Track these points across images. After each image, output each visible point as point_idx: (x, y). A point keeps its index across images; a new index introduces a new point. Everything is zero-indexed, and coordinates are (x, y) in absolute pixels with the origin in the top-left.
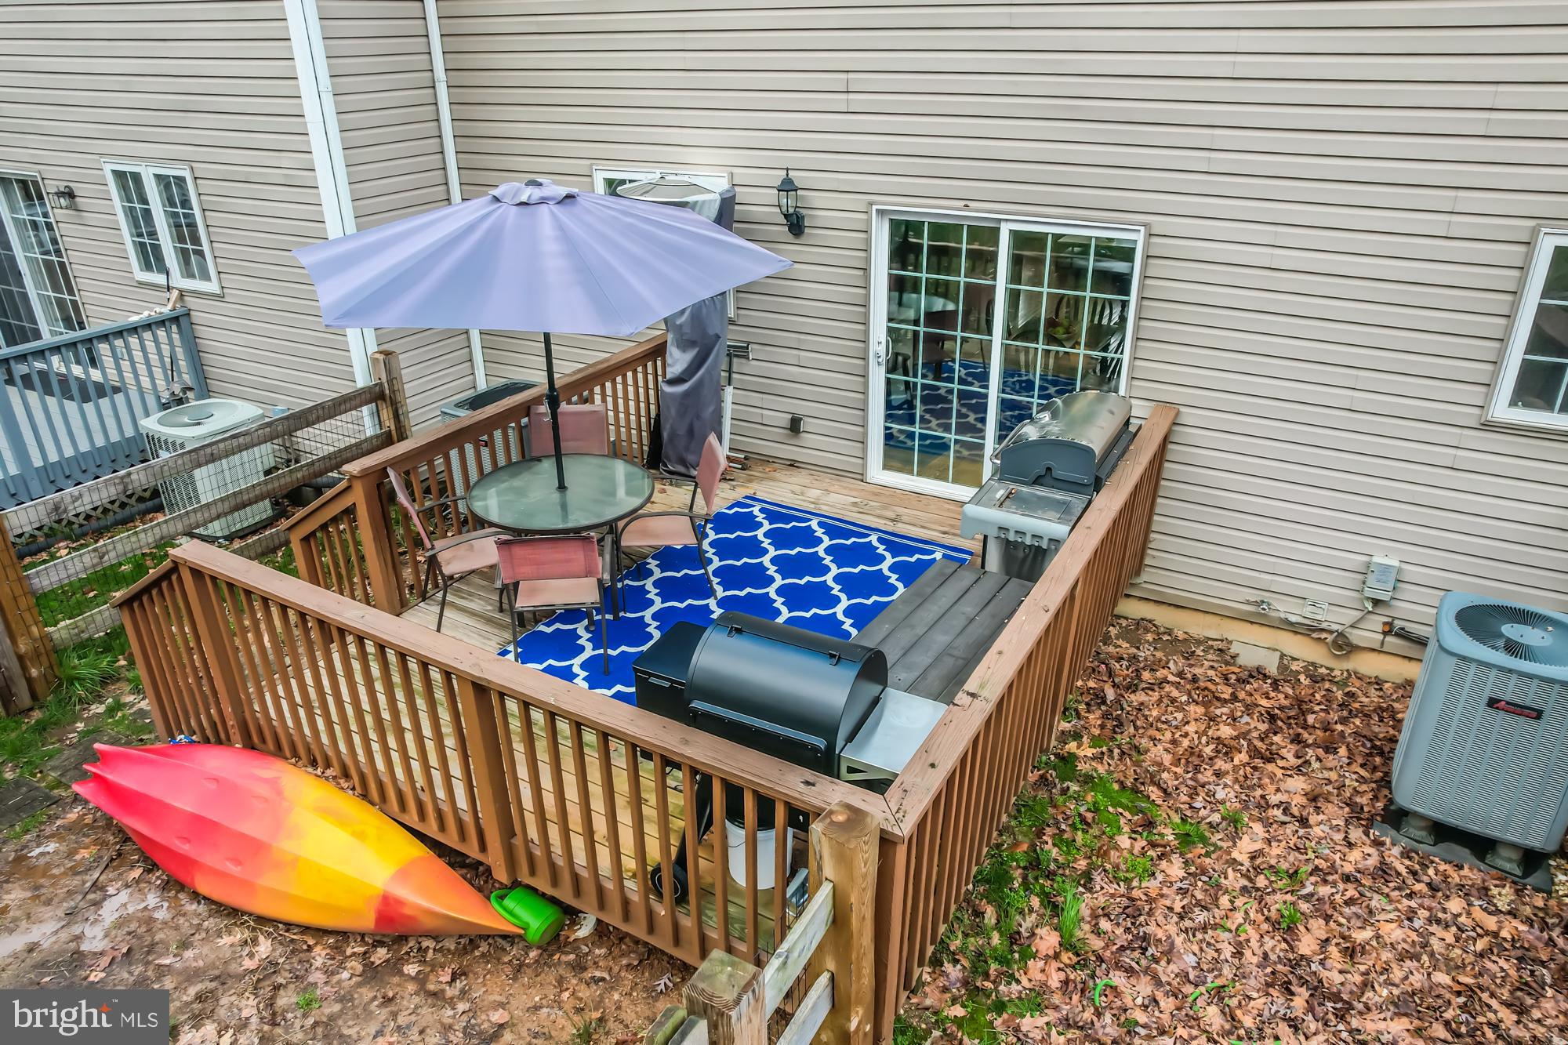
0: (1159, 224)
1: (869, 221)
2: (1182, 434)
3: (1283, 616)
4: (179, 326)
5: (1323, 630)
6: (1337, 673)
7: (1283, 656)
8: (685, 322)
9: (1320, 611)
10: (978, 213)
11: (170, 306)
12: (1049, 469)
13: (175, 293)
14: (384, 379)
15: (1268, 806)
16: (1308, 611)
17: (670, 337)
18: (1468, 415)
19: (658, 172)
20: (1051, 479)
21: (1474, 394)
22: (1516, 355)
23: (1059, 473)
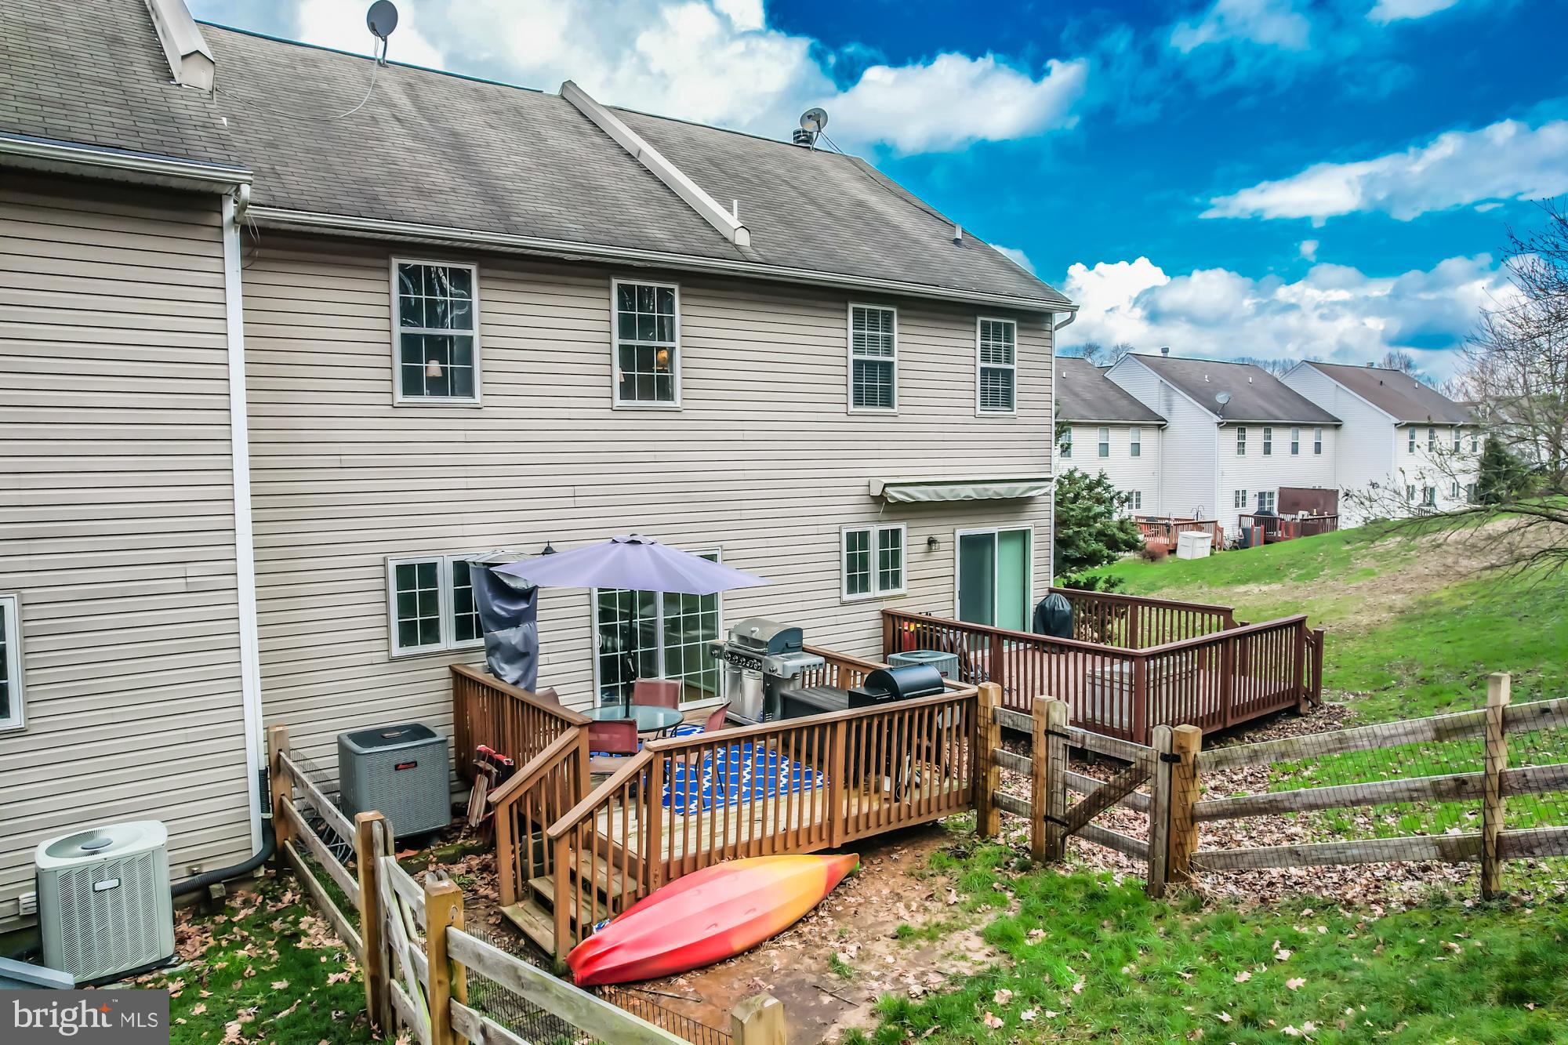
0: (727, 545)
8: (520, 641)
12: (786, 644)
18: (837, 602)
19: (445, 555)
20: (787, 648)
21: (836, 593)
22: (845, 574)
23: (790, 645)
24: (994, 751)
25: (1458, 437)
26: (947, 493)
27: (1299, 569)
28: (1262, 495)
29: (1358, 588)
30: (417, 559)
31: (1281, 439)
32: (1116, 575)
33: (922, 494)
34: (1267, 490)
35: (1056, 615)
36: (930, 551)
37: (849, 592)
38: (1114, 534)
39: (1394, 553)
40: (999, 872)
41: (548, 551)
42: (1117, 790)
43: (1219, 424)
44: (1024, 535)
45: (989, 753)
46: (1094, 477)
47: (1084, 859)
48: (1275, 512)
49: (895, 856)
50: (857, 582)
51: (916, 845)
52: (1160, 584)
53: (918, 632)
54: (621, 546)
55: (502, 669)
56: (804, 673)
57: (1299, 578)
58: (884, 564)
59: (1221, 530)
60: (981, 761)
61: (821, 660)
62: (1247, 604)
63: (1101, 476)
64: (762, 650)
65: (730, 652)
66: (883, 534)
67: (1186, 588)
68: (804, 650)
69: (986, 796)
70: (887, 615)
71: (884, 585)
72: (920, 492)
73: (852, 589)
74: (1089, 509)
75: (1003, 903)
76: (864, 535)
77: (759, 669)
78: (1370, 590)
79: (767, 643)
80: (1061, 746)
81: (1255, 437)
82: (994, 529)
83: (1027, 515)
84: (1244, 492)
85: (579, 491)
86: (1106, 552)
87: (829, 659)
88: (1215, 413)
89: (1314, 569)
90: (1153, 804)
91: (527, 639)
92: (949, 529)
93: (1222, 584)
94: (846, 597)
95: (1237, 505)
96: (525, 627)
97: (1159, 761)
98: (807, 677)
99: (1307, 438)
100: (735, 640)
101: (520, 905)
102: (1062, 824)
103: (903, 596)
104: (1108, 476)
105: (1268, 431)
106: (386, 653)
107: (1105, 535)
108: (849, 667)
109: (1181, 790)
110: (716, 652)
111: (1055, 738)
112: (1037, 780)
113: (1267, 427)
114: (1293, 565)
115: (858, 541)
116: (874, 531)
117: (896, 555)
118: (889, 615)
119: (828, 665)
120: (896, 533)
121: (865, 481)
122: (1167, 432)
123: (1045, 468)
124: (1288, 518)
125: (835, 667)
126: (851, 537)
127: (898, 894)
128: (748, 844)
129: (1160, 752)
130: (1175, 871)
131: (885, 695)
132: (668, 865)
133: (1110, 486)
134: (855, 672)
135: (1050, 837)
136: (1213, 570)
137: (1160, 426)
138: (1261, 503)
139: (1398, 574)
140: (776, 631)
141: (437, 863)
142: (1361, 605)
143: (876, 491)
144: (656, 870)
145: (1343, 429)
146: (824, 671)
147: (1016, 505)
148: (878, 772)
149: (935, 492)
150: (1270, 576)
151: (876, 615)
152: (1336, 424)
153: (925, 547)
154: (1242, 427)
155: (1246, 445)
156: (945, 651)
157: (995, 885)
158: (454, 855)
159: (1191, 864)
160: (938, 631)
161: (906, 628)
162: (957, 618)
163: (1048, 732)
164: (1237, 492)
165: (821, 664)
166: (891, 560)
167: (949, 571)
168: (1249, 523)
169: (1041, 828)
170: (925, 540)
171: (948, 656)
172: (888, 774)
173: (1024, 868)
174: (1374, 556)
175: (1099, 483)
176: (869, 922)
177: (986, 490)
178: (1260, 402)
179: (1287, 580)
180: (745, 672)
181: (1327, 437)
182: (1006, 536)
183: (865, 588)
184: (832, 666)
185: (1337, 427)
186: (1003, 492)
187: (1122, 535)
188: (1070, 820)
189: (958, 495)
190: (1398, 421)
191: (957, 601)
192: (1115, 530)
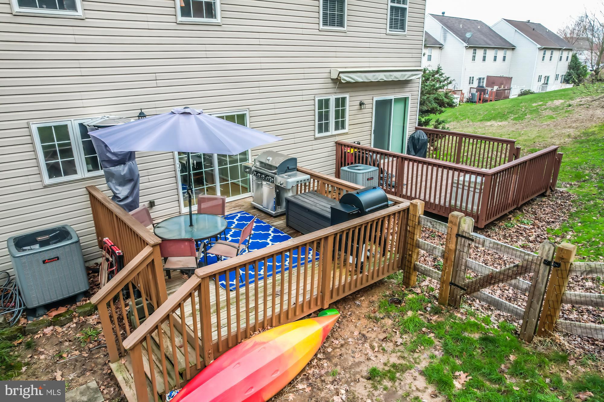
12: (288, 167)
18: (312, 138)
19: (72, 120)
20: (288, 170)
21: (312, 133)
22: (317, 123)
23: (290, 167)
24: (417, 240)
25: (562, 54)
26: (371, 77)
27: (514, 114)
28: (480, 79)
29: (548, 125)
30: (52, 123)
31: (490, 54)
32: (441, 119)
33: (359, 78)
34: (482, 77)
35: (420, 141)
36: (361, 109)
38: (443, 99)
39: (561, 108)
40: (422, 315)
41: (142, 115)
42: (505, 276)
43: (466, 47)
44: (405, 100)
45: (415, 241)
46: (435, 69)
47: (470, 304)
48: (484, 85)
49: (358, 302)
50: (323, 127)
51: (369, 293)
52: (449, 120)
53: (355, 154)
54: (177, 116)
55: (117, 189)
56: (297, 185)
57: (515, 119)
58: (337, 117)
59: (463, 94)
60: (409, 245)
61: (308, 177)
62: (494, 132)
63: (439, 68)
64: (274, 171)
65: (256, 171)
66: (337, 100)
67: (462, 122)
68: (298, 170)
69: (411, 265)
70: (338, 144)
71: (337, 128)
72: (359, 77)
73: (320, 131)
74: (434, 85)
75: (430, 343)
76: (327, 101)
77: (273, 182)
78: (555, 126)
79: (277, 168)
80: (467, 245)
81: (480, 53)
82: (392, 97)
83: (407, 89)
84: (473, 77)
85: (159, 76)
86: (439, 108)
87: (312, 176)
88: (465, 42)
89: (522, 114)
90: (532, 289)
91: (131, 171)
92: (371, 97)
93: (478, 121)
94: (318, 135)
95: (470, 83)
96: (129, 163)
97: (542, 264)
98: (299, 188)
99: (500, 54)
100: (258, 164)
101: (123, 361)
102: (462, 288)
103: (346, 134)
104: (442, 68)
105: (485, 51)
106: (40, 183)
107: (438, 100)
108: (325, 182)
109: (558, 284)
110: (248, 170)
111: (463, 239)
112: (447, 262)
113: (485, 48)
114: (511, 113)
115: (324, 104)
116: (332, 98)
117: (343, 111)
118: (339, 144)
119: (312, 180)
120: (344, 99)
121: (328, 70)
122: (443, 50)
123: (418, 64)
124: (489, 89)
125: (316, 181)
126: (320, 101)
127: (364, 335)
128: (271, 319)
129: (544, 258)
130: (543, 330)
131: (355, 210)
132: (217, 344)
133: (442, 74)
134: (328, 185)
135: (452, 294)
136: (472, 114)
137: (440, 47)
138: (479, 83)
139: (566, 118)
140: (282, 160)
141: (79, 317)
142: (553, 134)
143: (334, 76)
144: (208, 350)
145: (515, 51)
146: (310, 183)
147: (403, 84)
148: (346, 252)
149: (365, 77)
150: (501, 117)
151: (333, 144)
152: (513, 48)
153: (358, 107)
154: (475, 48)
155: (476, 57)
156: (370, 165)
157: (424, 329)
158: (90, 310)
159: (556, 327)
160: (367, 154)
161: (349, 151)
162: (372, 146)
163: (458, 235)
164: (470, 78)
165: (308, 180)
166: (340, 114)
167: (369, 120)
168: (474, 91)
169: (446, 289)
170: (358, 103)
171: (373, 168)
172: (351, 254)
173: (436, 311)
174: (551, 109)
175: (437, 72)
176: (350, 363)
177: (391, 75)
178: (482, 37)
179: (509, 120)
180: (264, 183)
181: (509, 53)
182: (397, 100)
183: (327, 130)
184: (314, 180)
185: (513, 49)
186: (398, 77)
187: (446, 100)
188: (468, 287)
189: (377, 78)
190: (540, 46)
191: (373, 135)
192: (443, 97)
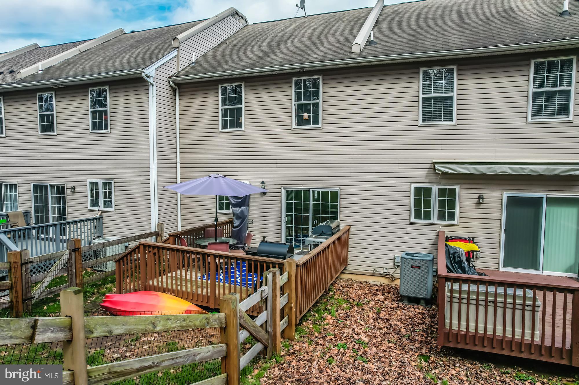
0: (342, 188)
1: (281, 190)
2: (351, 232)
3: (379, 273)
4: (99, 221)
5: (388, 275)
6: (393, 285)
7: (381, 283)
8: (239, 213)
9: (387, 270)
10: (305, 187)
11: (99, 215)
12: (323, 232)
13: (100, 212)
14: (160, 230)
15: (376, 301)
16: (385, 271)
17: (234, 218)
18: (407, 222)
20: (323, 234)
21: (407, 217)
22: (413, 208)
23: (325, 232)
36: (480, 203)
37: (415, 218)
41: (263, 183)
50: (422, 214)
58: (441, 207)
66: (442, 191)
71: (441, 218)
73: (417, 217)
76: (428, 191)
85: (278, 161)
92: (499, 192)
94: (413, 220)
96: (242, 208)
103: (457, 226)
115: (423, 192)
116: (435, 189)
117: (451, 202)
120: (452, 192)
126: (418, 191)
151: (433, 233)
153: (475, 200)
166: (447, 205)
167: (496, 216)
170: (477, 196)
183: (427, 218)
191: (503, 236)
